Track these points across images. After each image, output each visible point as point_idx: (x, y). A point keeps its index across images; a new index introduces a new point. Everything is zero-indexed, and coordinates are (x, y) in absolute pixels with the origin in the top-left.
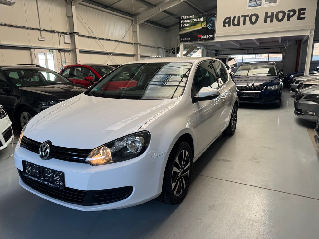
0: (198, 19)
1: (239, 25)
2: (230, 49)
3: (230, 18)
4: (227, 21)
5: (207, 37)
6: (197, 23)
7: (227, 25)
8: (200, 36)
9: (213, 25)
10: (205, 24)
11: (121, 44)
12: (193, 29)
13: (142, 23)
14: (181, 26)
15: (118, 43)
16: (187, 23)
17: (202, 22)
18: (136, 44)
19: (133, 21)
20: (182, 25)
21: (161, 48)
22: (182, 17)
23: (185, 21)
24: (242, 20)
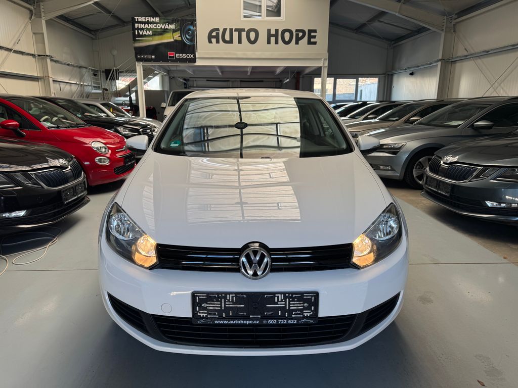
0: (167, 25)
1: (232, 43)
2: (206, 79)
3: (218, 30)
4: (214, 34)
5: (184, 56)
6: (165, 31)
7: (214, 40)
8: (173, 54)
9: (193, 37)
10: (179, 35)
11: (12, 54)
12: (159, 40)
13: (51, 19)
14: (136, 34)
15: (6, 52)
16: (147, 29)
17: (174, 31)
18: (42, 57)
19: (31, 11)
20: (138, 33)
21: (87, 68)
22: (136, 18)
23: (142, 26)
24: (236, 34)
